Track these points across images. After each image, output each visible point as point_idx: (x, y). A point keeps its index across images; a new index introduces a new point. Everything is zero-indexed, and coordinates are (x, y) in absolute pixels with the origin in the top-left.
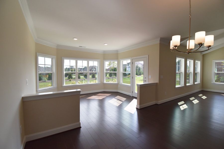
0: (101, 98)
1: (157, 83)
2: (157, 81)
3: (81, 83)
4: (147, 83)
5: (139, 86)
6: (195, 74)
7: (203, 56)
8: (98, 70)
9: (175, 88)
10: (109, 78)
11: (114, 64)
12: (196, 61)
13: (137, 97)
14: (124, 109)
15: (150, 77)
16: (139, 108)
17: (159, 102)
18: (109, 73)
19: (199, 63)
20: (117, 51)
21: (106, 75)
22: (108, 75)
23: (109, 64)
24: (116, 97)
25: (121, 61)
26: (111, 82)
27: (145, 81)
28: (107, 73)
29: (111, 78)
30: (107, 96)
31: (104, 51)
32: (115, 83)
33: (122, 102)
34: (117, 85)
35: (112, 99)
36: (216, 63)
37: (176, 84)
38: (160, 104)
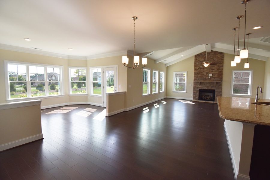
0: (66, 111)
1: (125, 92)
2: (125, 90)
3: (35, 96)
4: (117, 92)
5: (108, 95)
6: (160, 83)
7: (167, 68)
8: (61, 79)
9: (142, 96)
10: (76, 90)
11: (83, 71)
12: (161, 73)
13: (106, 107)
14: (93, 118)
15: (120, 87)
16: (108, 116)
17: (127, 109)
18: (76, 83)
19: (163, 74)
20: (86, 57)
21: (72, 86)
22: (75, 86)
23: (76, 71)
24: (85, 109)
25: (91, 69)
26: (78, 93)
27: (116, 90)
28: (74, 83)
29: (80, 89)
30: (74, 109)
31: (69, 56)
32: (85, 94)
33: (92, 113)
34: (86, 96)
35: (80, 112)
36: (176, 74)
37: (143, 93)
38: (128, 111)
